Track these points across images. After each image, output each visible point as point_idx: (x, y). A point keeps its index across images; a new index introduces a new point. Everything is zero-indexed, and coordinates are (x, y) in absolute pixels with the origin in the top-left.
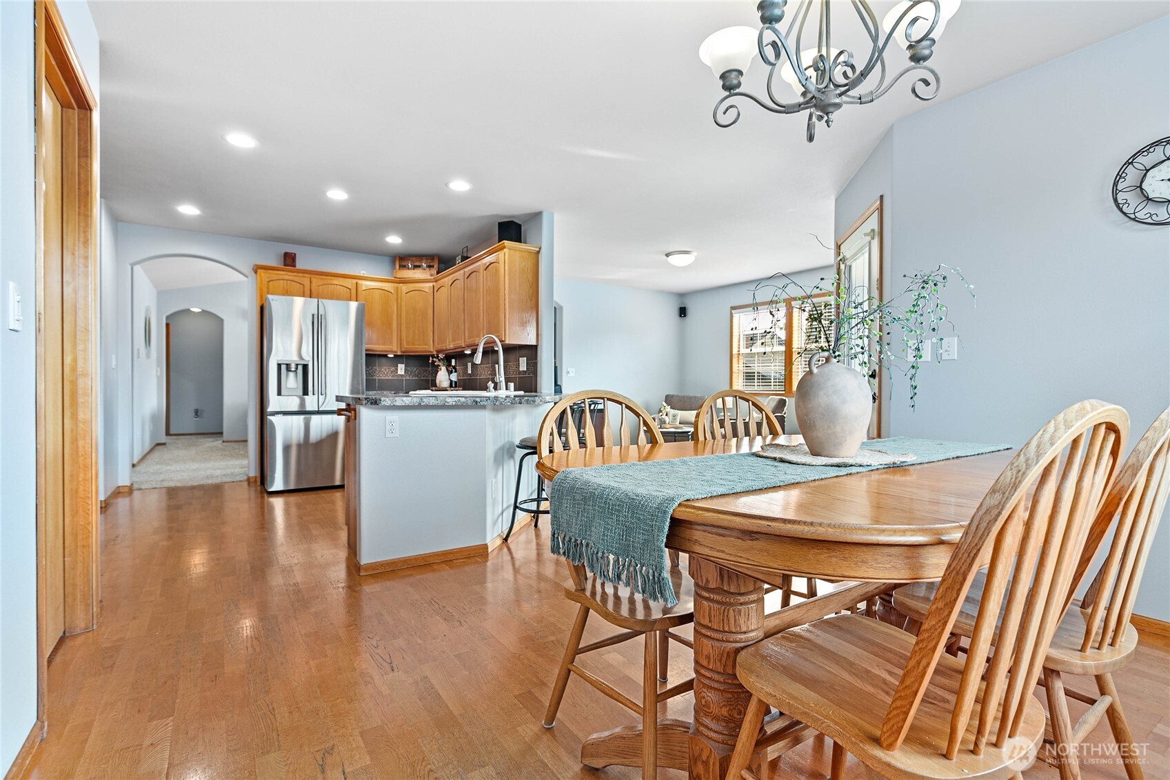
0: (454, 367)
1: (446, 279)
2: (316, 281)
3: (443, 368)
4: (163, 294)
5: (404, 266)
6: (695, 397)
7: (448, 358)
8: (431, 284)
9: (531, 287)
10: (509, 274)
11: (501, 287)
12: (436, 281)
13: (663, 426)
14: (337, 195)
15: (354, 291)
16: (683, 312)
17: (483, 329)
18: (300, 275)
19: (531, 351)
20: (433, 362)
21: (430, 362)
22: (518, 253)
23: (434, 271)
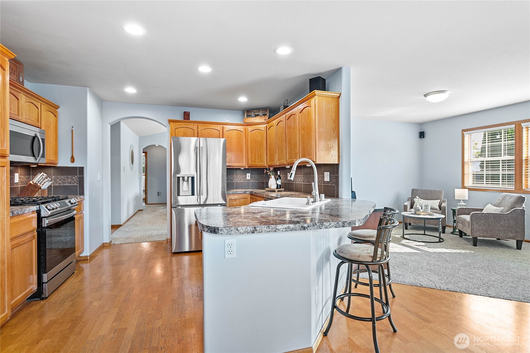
0: (279, 176)
1: (274, 121)
2: (201, 127)
3: (273, 177)
4: (142, 139)
5: (250, 116)
6: (435, 191)
7: (276, 170)
8: (265, 125)
9: (334, 122)
10: (319, 113)
11: (313, 123)
12: (268, 123)
13: (417, 212)
14: (205, 69)
15: (221, 132)
16: (422, 135)
17: (299, 153)
18: (192, 124)
19: (334, 169)
20: (267, 173)
21: (265, 172)
22: (324, 98)
23: (267, 117)
